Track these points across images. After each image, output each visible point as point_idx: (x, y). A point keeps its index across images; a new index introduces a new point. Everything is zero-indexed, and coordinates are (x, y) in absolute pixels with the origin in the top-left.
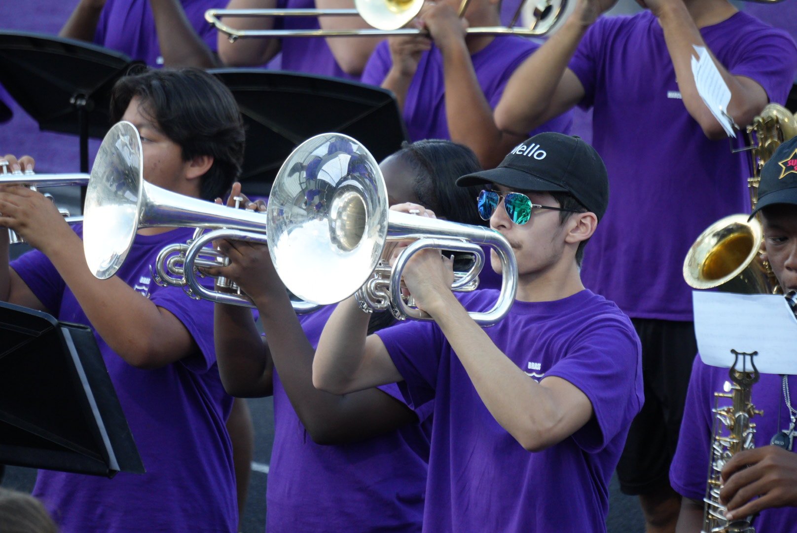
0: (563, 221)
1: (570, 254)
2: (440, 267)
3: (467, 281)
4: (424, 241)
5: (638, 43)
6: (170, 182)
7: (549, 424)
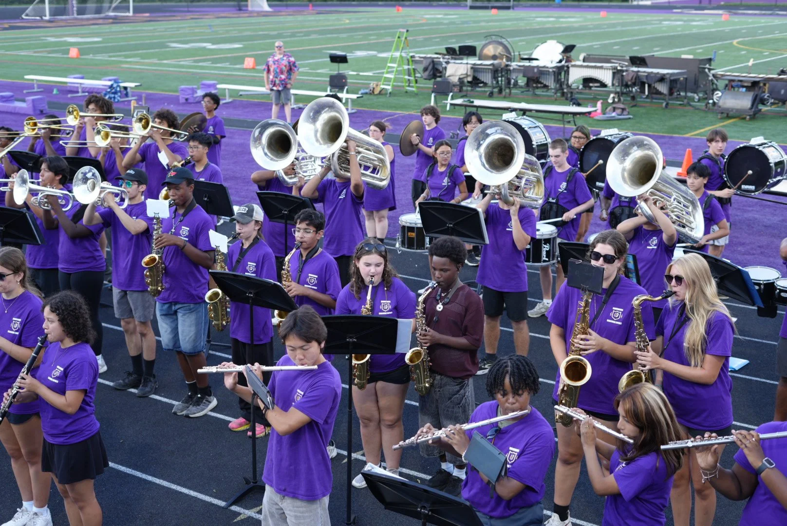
0: (138, 187)
1: (140, 194)
4: (108, 190)
5: (153, 148)
7: (138, 229)
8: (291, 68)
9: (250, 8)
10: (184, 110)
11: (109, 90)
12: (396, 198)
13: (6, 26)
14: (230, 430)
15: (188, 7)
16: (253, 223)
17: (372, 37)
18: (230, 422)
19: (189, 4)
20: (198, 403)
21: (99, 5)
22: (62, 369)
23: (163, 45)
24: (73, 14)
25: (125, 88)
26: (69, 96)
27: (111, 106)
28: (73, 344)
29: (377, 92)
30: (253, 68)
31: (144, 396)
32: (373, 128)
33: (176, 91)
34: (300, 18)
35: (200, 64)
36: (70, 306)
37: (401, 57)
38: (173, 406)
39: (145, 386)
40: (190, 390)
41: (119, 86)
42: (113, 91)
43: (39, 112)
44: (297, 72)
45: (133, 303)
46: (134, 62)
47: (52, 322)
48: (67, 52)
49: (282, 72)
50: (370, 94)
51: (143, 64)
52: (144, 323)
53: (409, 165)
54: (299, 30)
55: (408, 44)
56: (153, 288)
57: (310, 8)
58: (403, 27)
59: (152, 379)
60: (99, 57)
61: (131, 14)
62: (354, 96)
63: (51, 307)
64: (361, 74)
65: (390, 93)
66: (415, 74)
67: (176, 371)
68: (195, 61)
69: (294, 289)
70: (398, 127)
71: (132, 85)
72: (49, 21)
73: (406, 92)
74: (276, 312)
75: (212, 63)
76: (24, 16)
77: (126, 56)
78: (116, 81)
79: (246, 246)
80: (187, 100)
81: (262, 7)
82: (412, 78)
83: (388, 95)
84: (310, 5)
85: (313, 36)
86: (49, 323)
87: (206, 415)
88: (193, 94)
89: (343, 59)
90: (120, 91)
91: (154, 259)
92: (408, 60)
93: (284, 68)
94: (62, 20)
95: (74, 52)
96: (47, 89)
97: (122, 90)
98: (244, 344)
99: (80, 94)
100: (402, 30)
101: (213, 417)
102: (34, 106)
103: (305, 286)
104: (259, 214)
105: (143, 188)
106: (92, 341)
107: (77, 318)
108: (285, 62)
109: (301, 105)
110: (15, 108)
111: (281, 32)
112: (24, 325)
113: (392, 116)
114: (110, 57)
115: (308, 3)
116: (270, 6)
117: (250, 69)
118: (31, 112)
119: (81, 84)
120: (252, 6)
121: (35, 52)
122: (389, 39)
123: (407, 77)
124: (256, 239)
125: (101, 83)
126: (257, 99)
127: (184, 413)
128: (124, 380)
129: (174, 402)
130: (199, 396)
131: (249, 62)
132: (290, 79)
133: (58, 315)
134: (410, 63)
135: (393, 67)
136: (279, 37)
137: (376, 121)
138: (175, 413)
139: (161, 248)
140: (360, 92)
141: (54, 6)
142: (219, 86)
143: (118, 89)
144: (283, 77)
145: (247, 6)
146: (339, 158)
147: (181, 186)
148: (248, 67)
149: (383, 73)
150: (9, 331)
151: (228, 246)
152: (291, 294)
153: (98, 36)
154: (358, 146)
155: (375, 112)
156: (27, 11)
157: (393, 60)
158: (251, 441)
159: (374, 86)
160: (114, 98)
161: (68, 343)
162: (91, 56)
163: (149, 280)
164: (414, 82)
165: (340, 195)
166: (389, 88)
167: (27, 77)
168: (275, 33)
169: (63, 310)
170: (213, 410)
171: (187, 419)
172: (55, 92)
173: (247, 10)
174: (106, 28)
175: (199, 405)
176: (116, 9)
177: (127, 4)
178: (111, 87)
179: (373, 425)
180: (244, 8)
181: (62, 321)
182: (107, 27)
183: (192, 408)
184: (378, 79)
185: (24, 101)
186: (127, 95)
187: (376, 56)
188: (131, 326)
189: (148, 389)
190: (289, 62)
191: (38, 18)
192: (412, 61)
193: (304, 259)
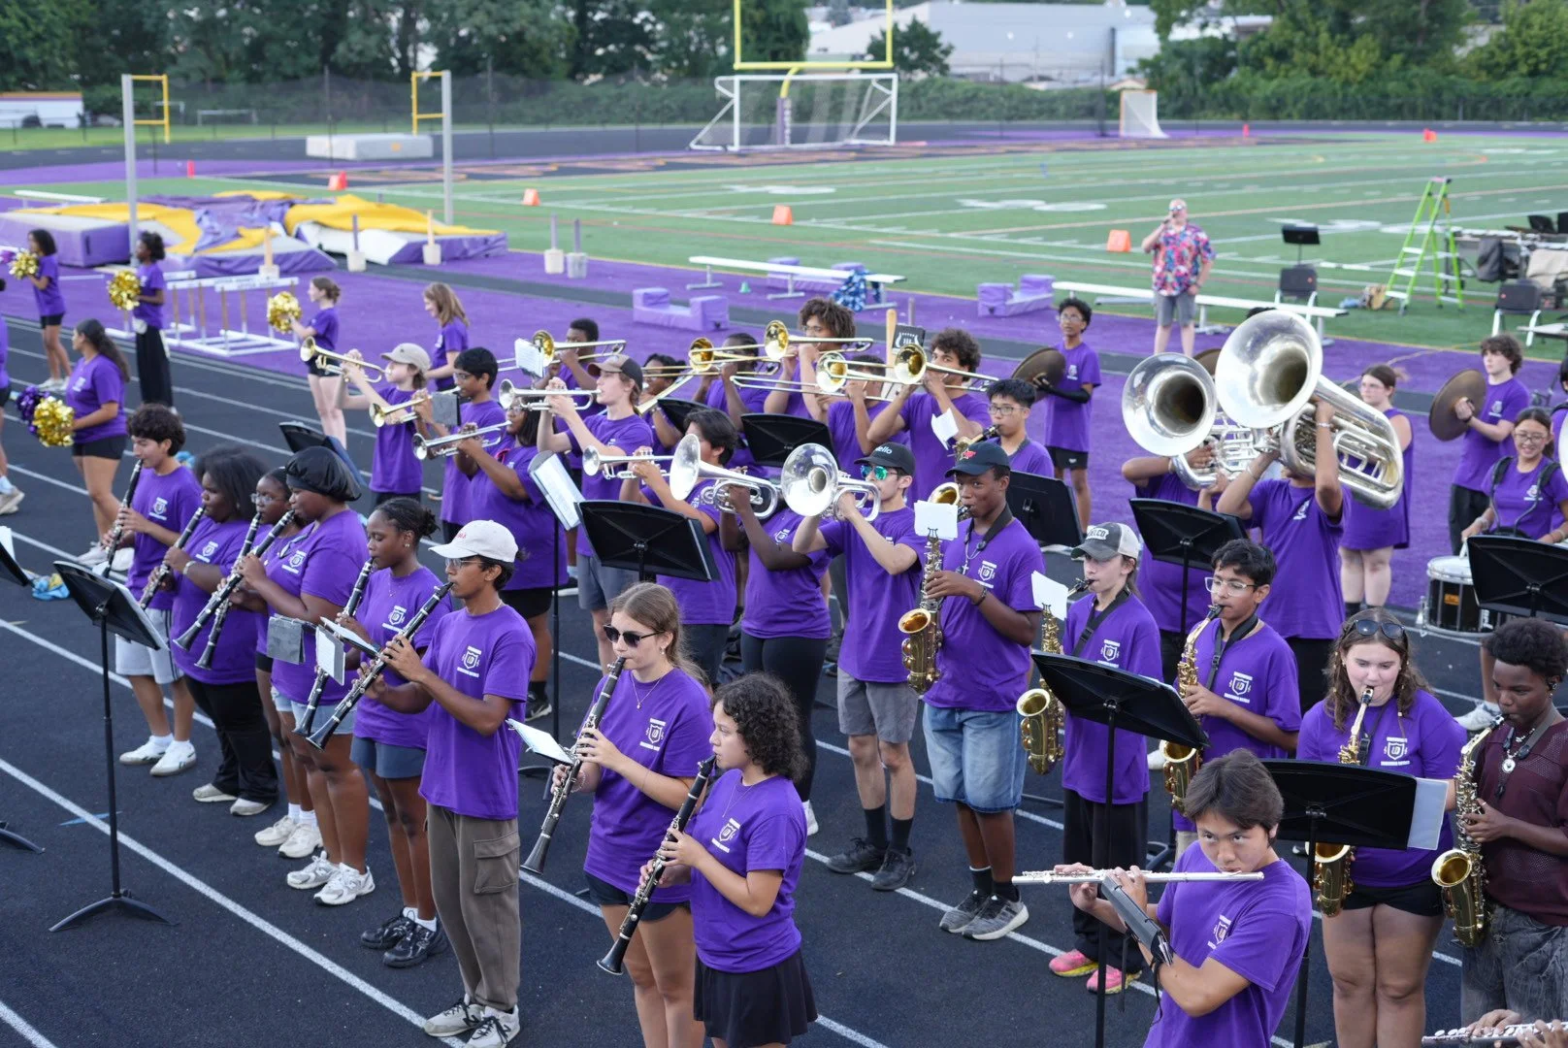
0: (898, 479)
1: (900, 493)
2: (851, 498)
3: (860, 504)
5: (927, 405)
6: (706, 458)
7: (901, 564)
8: (1202, 250)
9: (1123, 133)
10: (986, 331)
11: (844, 288)
12: (1411, 524)
13: (661, 162)
14: (1052, 972)
15: (1001, 128)
16: (1118, 561)
17: (1372, 193)
18: (1052, 957)
19: (1005, 123)
20: (991, 912)
21: (832, 124)
22: (738, 826)
23: (950, 203)
24: (783, 142)
25: (876, 285)
26: (770, 297)
27: (849, 320)
28: (764, 778)
29: (1377, 304)
30: (1126, 251)
31: (885, 890)
32: (1368, 379)
33: (974, 293)
34: (1223, 152)
35: (1022, 241)
36: (761, 704)
37: (1433, 233)
38: (941, 913)
39: (890, 869)
40: (977, 886)
41: (863, 280)
42: (853, 289)
43: (712, 327)
44: (1211, 262)
45: (877, 706)
46: (894, 236)
47: (727, 733)
48: (769, 213)
49: (1181, 260)
50: (1364, 308)
51: (911, 238)
52: (895, 746)
53: (1440, 458)
54: (1221, 177)
55: (1448, 208)
56: (918, 675)
57: (1245, 132)
58: (1438, 172)
59: (904, 856)
60: (829, 224)
61: (892, 141)
62: (1331, 312)
63: (726, 706)
64: (1346, 266)
65: (1406, 308)
66: (1460, 269)
67: (949, 845)
68: (1012, 235)
69: (1202, 701)
70: (1421, 379)
71: (889, 279)
72: (739, 155)
73: (1440, 306)
74: (1163, 744)
75: (1046, 240)
76: (693, 145)
77: (880, 224)
78: (858, 271)
79: (1100, 608)
80: (992, 310)
81: (1147, 130)
82: (1454, 278)
83: (1401, 312)
84: (1246, 127)
85: (1248, 190)
86: (721, 735)
87: (1004, 938)
88: (1005, 299)
89: (1310, 237)
90: (865, 291)
91: (923, 620)
92: (1447, 241)
93: (1186, 252)
94: (763, 153)
95: (781, 214)
96: (729, 282)
97: (870, 287)
98: (1089, 804)
99: (790, 295)
100: (1436, 179)
101: (1020, 943)
102: (704, 316)
103: (1227, 695)
104: (1132, 543)
105: (906, 481)
106: (799, 775)
107: (774, 730)
108: (1189, 241)
109: (1219, 327)
110: (670, 317)
111: (1185, 179)
112: (670, 733)
113: (1407, 354)
114: (849, 223)
115: (1240, 122)
116: (1163, 128)
117: (1118, 253)
118: (698, 326)
119: (792, 274)
120: (1128, 129)
121: (710, 213)
122: (1405, 197)
123: (1442, 276)
124: (1123, 594)
125: (830, 275)
126: (1131, 311)
127: (963, 929)
128: (848, 855)
129: (944, 907)
130: (994, 898)
131: (1117, 239)
132: (1196, 274)
133: (738, 720)
134: (1452, 246)
135: (1416, 255)
136: (1179, 189)
137: (1376, 365)
138: (945, 929)
139: (937, 599)
140: (1342, 305)
141: (750, 126)
142: (1056, 285)
143: (862, 286)
144: (1183, 269)
145: (1117, 128)
146: (1298, 434)
147: (982, 479)
148: (1116, 249)
149: (1392, 266)
150: (642, 744)
151: (1068, 605)
152: (1193, 711)
153: (828, 185)
154: (1337, 415)
155: (1373, 346)
156: (700, 136)
157: (1416, 240)
158: (1094, 1000)
159: (1373, 292)
160: (854, 303)
161: (756, 776)
162: (813, 222)
163: (909, 660)
164: (1458, 285)
165: (1295, 513)
166: (1404, 297)
167: (693, 259)
168: (1171, 181)
169: (746, 712)
170: (1019, 930)
171: (968, 943)
172: (744, 288)
173: (1117, 136)
174: (843, 169)
175: (993, 917)
176: (865, 132)
177: (886, 124)
178: (849, 282)
179: (1361, 994)
180: (1111, 133)
181: (744, 732)
182: (846, 166)
183: (979, 922)
184: (1382, 277)
185: (686, 304)
186: (877, 298)
187: (1376, 231)
188: (868, 750)
189: (893, 876)
190: (1197, 241)
191: (719, 148)
192: (1456, 243)
193: (1226, 639)
